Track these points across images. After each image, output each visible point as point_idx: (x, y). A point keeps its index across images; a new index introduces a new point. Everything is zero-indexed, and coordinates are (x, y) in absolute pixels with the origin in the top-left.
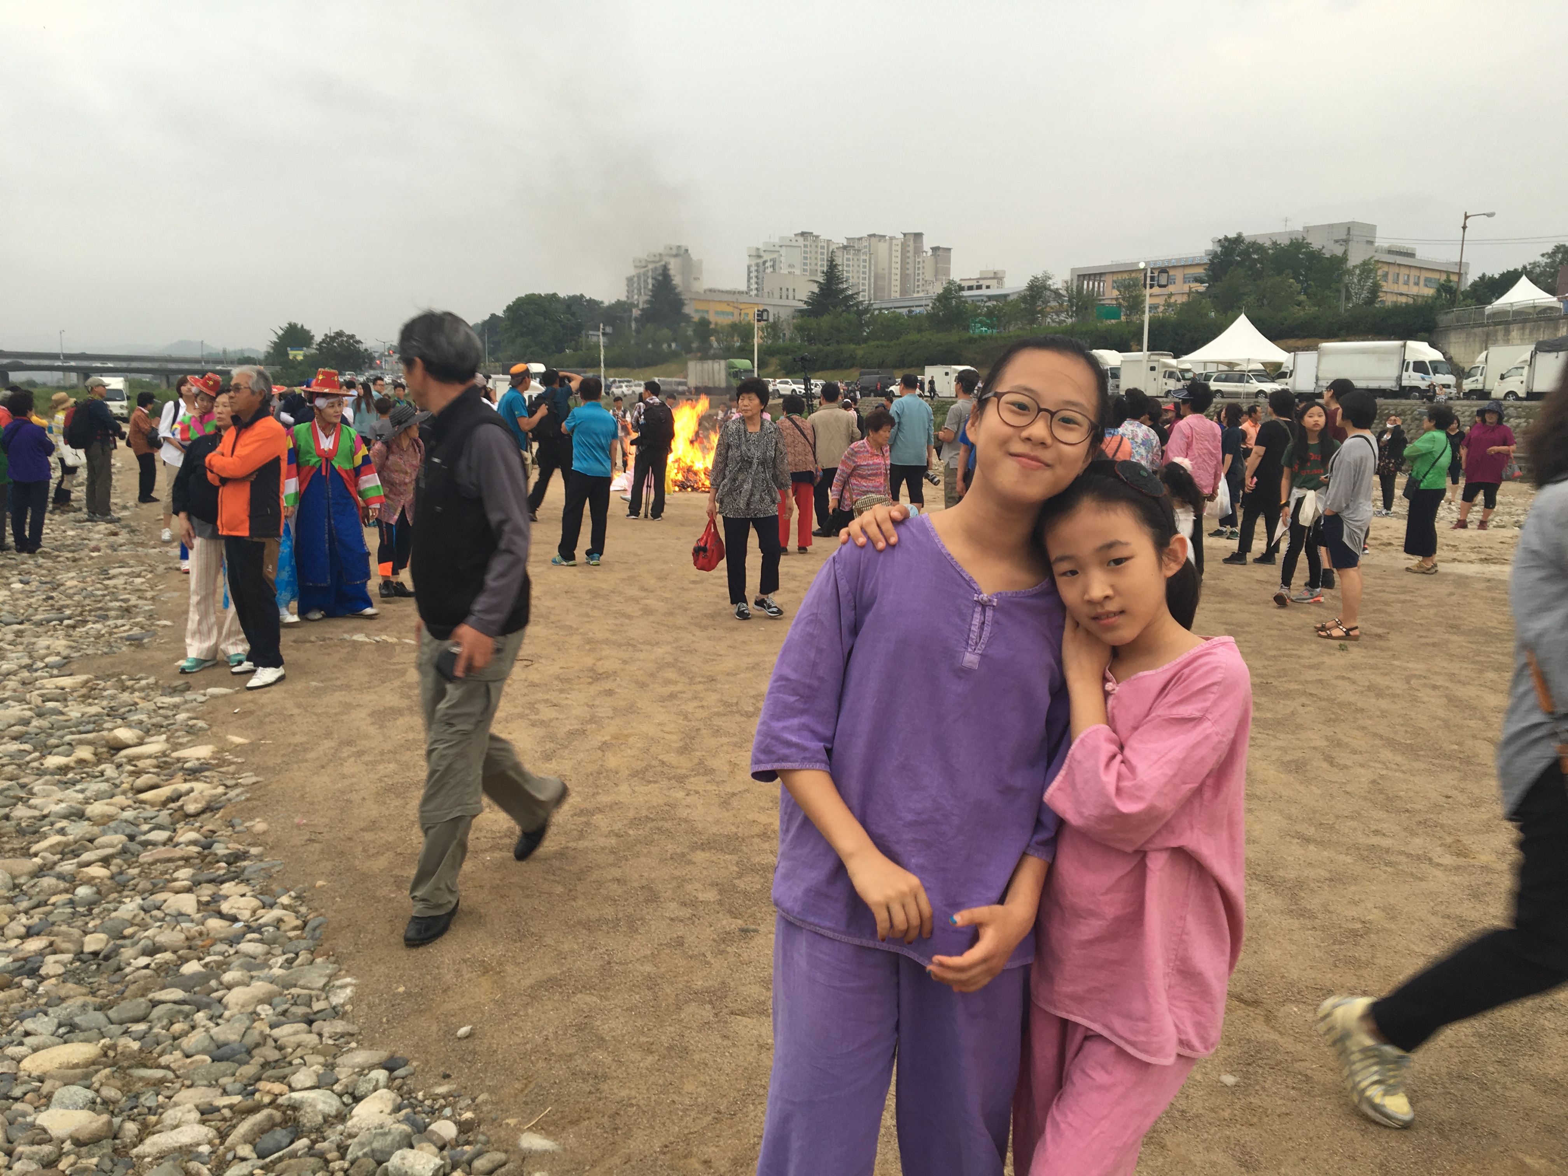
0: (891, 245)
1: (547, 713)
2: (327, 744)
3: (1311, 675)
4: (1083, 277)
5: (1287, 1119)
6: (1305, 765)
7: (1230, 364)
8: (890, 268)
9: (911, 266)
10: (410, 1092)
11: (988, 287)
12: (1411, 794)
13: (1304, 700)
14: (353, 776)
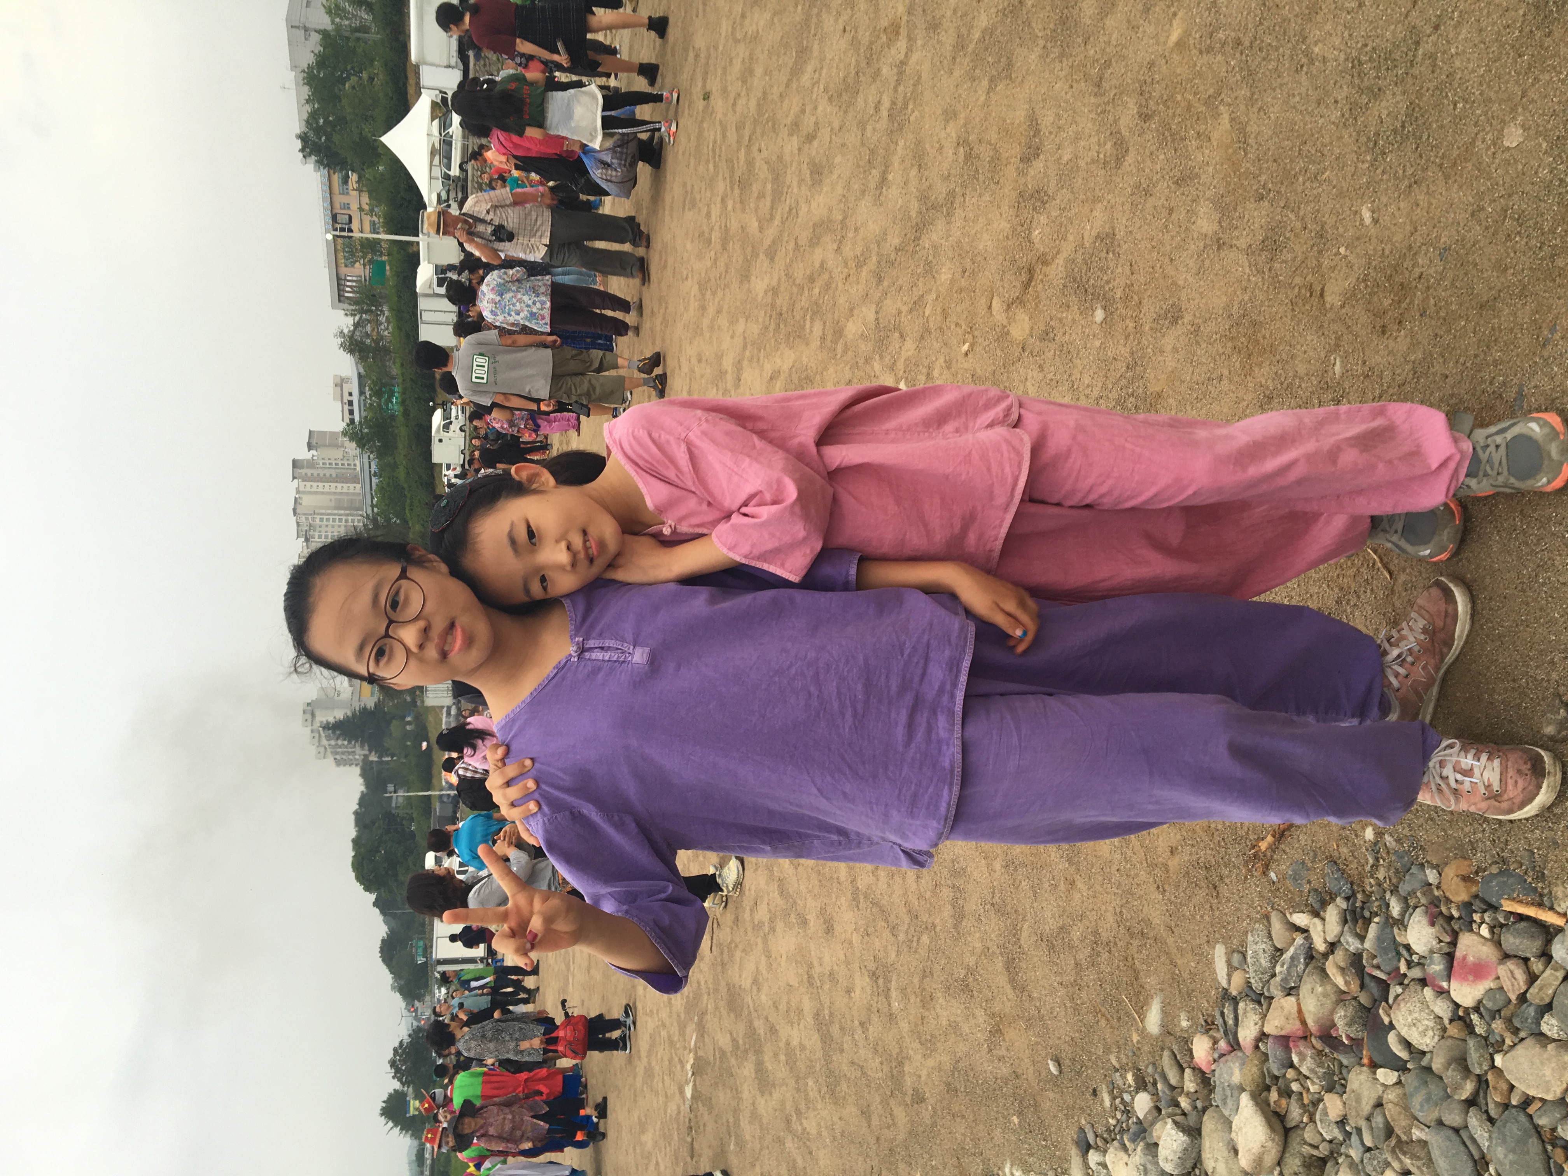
0: (304, 493)
1: (762, 914)
2: (789, 1144)
3: (732, 136)
4: (341, 298)
5: (1136, 267)
6: (815, 165)
7: (433, 153)
8: (328, 493)
9: (328, 472)
10: (1109, 1131)
11: (350, 394)
12: (842, 65)
13: (755, 148)
14: (819, 1125)
